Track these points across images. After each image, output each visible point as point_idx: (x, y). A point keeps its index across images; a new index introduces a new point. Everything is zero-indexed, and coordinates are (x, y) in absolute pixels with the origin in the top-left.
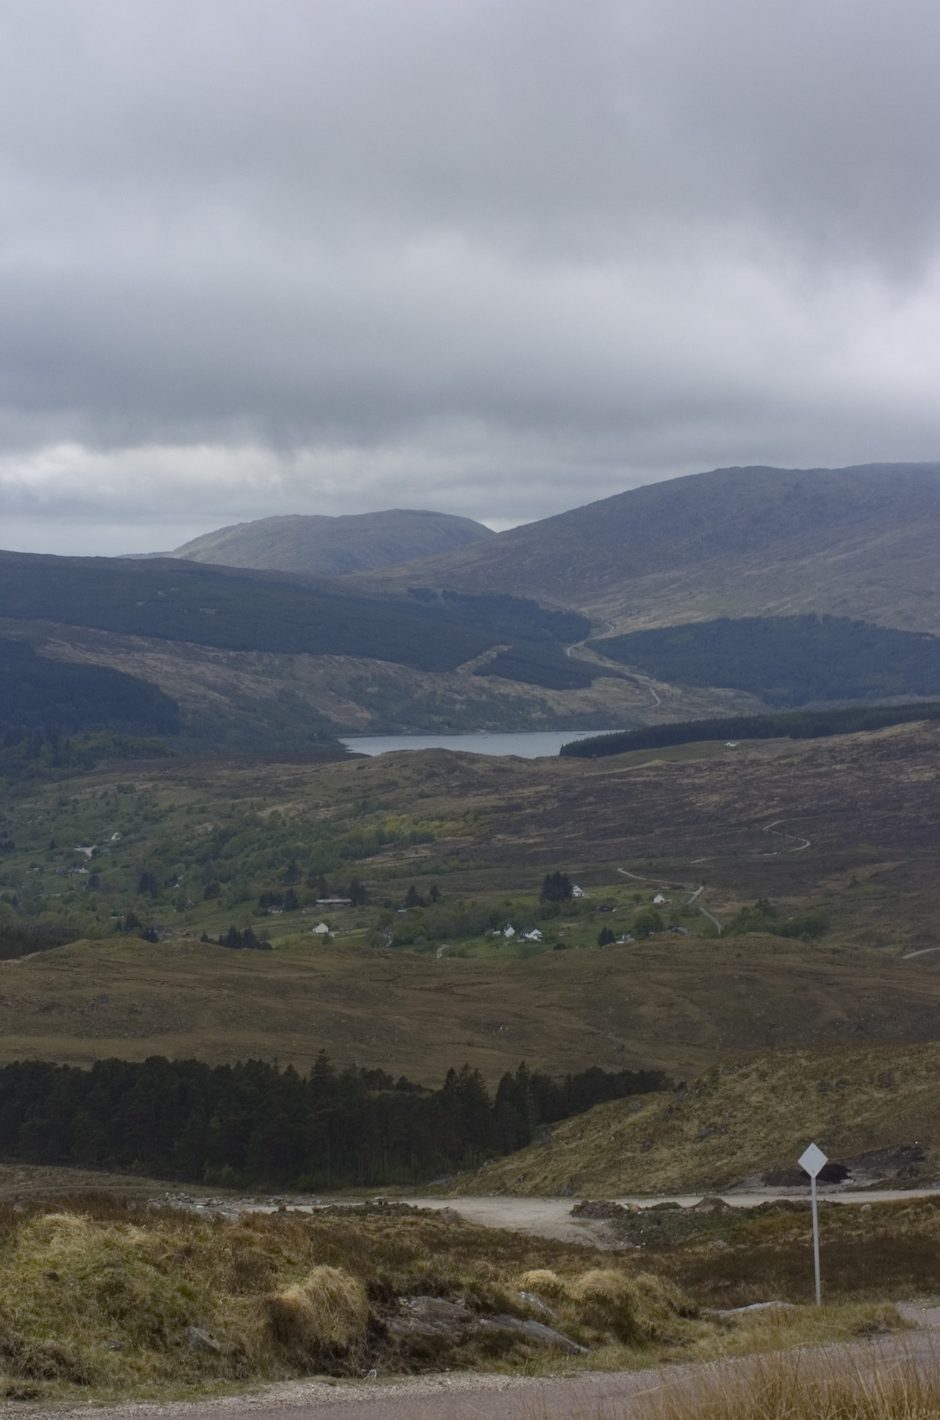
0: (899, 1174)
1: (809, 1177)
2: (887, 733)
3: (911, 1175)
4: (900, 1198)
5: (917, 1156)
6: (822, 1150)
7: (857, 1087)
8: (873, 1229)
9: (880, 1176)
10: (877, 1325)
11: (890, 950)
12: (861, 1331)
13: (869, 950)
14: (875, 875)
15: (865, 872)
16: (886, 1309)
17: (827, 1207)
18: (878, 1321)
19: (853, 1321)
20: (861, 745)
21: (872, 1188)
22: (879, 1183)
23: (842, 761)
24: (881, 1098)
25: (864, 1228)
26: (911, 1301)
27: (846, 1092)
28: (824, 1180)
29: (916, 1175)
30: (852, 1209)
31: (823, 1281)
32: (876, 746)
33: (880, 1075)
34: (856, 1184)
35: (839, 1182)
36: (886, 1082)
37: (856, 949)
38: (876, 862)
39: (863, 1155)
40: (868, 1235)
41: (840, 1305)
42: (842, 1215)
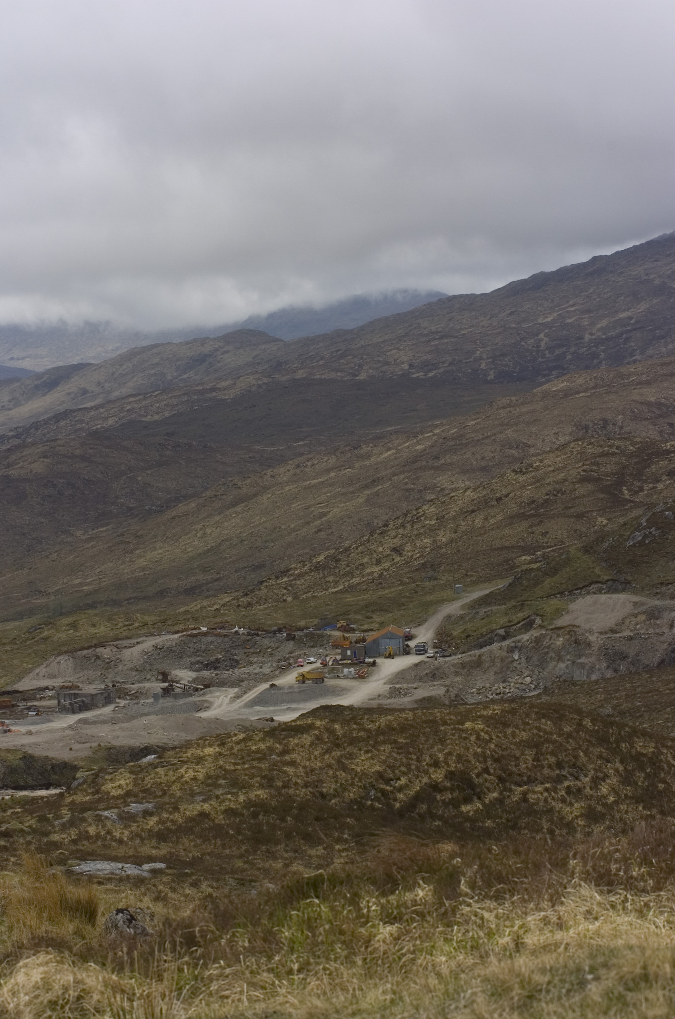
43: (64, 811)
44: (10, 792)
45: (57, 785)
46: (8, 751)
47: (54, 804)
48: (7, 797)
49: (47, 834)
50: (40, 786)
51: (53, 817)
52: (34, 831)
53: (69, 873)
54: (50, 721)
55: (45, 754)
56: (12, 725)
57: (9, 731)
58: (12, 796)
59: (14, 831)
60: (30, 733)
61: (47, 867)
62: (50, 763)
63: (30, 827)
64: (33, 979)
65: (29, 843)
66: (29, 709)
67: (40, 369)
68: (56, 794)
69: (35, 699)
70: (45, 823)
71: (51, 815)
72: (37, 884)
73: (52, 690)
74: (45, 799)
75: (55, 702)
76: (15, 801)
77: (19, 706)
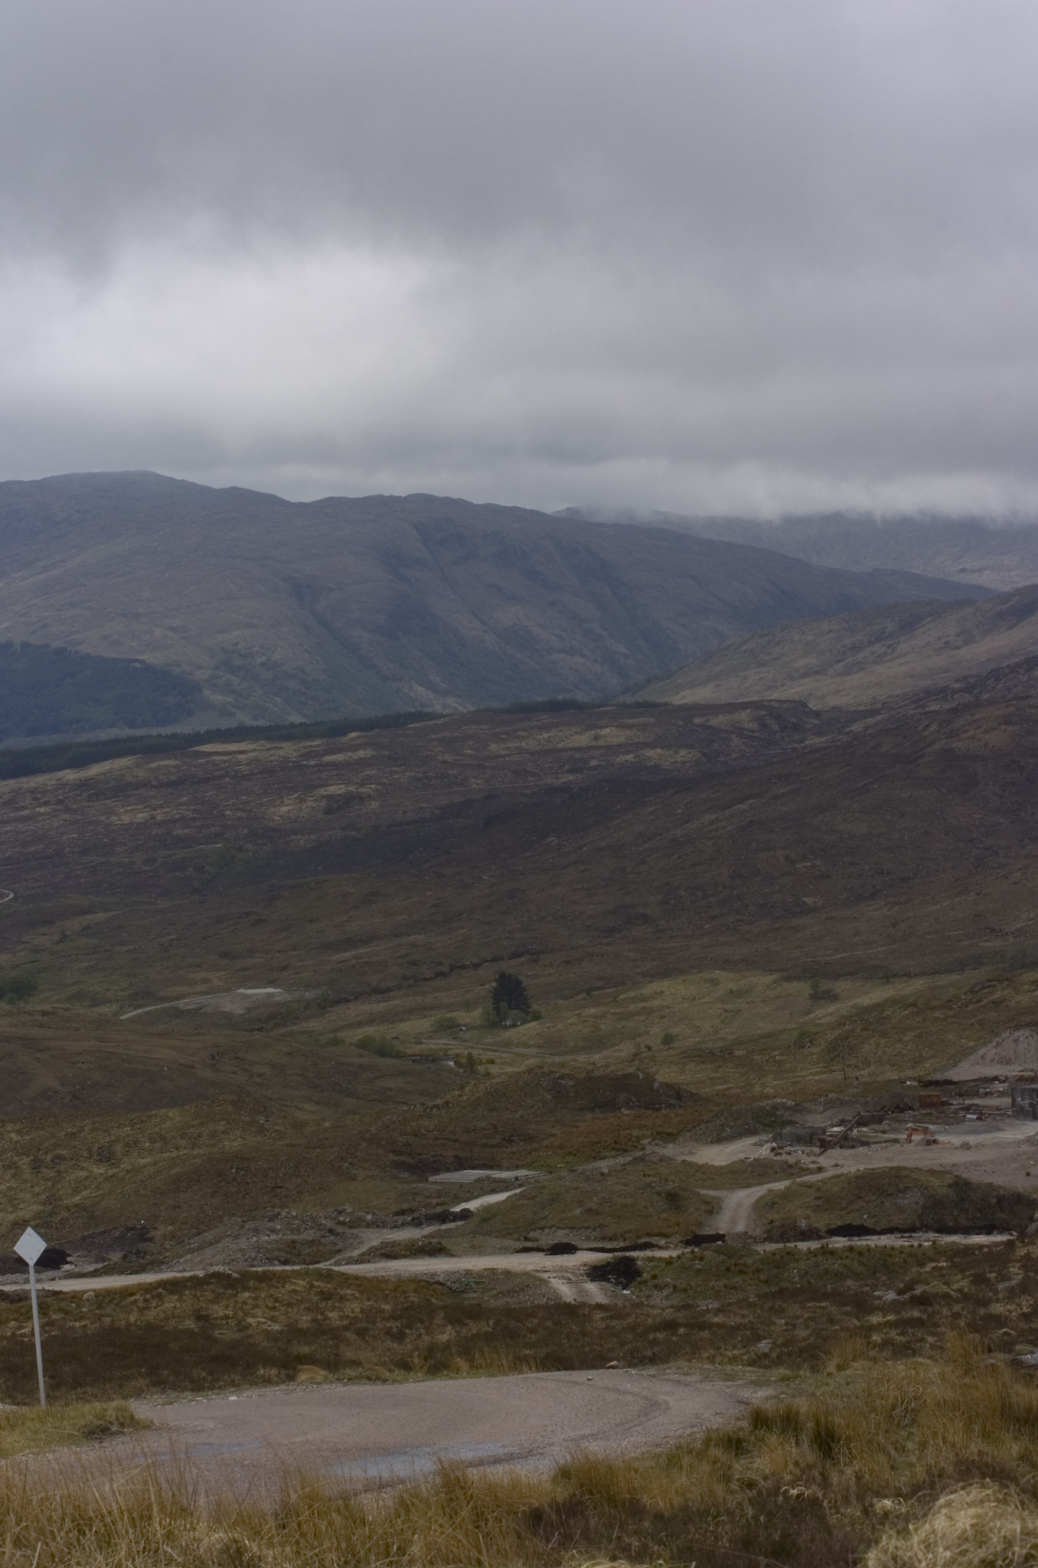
0: (124, 1257)
1: (26, 1264)
2: (94, 770)
3: (138, 1258)
4: (127, 1283)
5: (143, 1236)
6: (38, 1233)
7: (73, 1162)
8: (99, 1319)
9: (103, 1260)
10: (109, 1425)
11: (106, 1009)
12: (92, 1433)
13: (82, 1011)
14: (87, 928)
15: (75, 924)
16: (118, 1409)
17: (46, 1297)
18: (110, 1422)
19: (82, 1422)
20: (67, 784)
21: (95, 1274)
22: (103, 1267)
23: (46, 804)
24: (101, 1174)
25: (89, 1318)
26: (145, 1397)
27: (62, 1168)
28: (43, 1266)
29: (143, 1258)
30: (74, 1297)
31: (46, 1378)
32: (83, 785)
33: (99, 1148)
34: (77, 1270)
35: (59, 1268)
36: (106, 1156)
37: (67, 1010)
38: (87, 914)
39: (84, 1238)
40: (93, 1326)
41: (67, 1405)
42: (63, 1304)
43: (1014, 1269)
44: (931, 1235)
45: (1003, 1230)
46: (932, 1172)
47: (998, 1258)
48: (926, 1244)
49: (986, 1303)
50: (979, 1228)
51: (996, 1277)
52: (966, 1297)
53: (1017, 1364)
54: (999, 1129)
55: (988, 1179)
56: (939, 1133)
57: (935, 1141)
58: (934, 1242)
59: (935, 1296)
60: (966, 1147)
61: (983, 1353)
62: (995, 1194)
63: (960, 1291)
64: (960, 1525)
65: (956, 1316)
66: (967, 1109)
67: (1006, 588)
68: (1002, 1243)
69: (977, 1094)
70: (983, 1286)
71: (994, 1275)
72: (966, 1380)
73: (1004, 1082)
74: (986, 1250)
75: (1008, 1101)
76: (938, 1251)
77: (952, 1105)
